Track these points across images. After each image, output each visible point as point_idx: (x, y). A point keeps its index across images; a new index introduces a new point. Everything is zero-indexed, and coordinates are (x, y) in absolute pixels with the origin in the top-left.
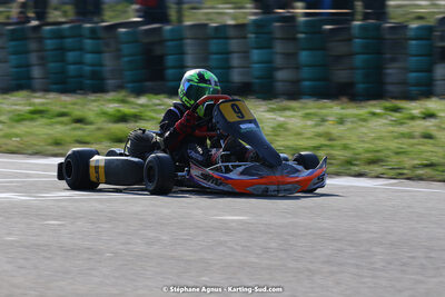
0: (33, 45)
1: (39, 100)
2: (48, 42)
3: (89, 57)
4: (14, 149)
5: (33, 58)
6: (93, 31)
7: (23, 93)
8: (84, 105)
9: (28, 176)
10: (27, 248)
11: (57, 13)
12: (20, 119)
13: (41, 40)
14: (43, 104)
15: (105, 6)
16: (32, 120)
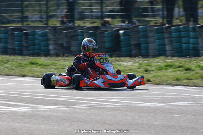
0: (166, 36)
1: (169, 60)
2: (173, 34)
3: (192, 41)
4: (158, 82)
5: (167, 41)
6: (194, 28)
7: (163, 57)
8: (190, 62)
9: (164, 95)
10: (164, 127)
11: (178, 21)
12: (161, 69)
13: (170, 33)
14: (171, 62)
15: (199, 17)
16: (166, 69)
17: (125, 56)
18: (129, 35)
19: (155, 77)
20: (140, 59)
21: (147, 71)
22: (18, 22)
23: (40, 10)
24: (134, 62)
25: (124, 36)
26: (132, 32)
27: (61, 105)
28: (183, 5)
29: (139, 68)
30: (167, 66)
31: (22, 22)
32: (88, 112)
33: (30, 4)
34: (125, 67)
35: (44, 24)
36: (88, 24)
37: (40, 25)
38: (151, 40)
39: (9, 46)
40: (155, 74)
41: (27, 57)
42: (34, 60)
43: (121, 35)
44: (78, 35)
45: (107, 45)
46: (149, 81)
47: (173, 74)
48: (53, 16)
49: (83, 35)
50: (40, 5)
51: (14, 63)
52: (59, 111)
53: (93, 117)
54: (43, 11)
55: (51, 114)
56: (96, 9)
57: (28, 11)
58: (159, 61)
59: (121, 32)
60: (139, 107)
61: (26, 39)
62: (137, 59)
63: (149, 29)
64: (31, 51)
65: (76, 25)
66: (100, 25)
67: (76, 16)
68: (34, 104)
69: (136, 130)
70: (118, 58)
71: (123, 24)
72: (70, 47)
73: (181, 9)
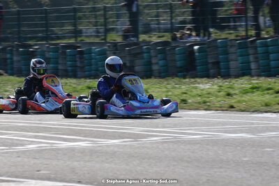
0: (251, 51)
1: (255, 81)
2: (259, 49)
4: (243, 109)
5: (251, 58)
7: (247, 78)
9: (253, 124)
11: (264, 33)
12: (245, 92)
13: (256, 48)
14: (257, 83)
16: (253, 92)
17: (202, 77)
18: (206, 51)
19: (239, 102)
20: (220, 81)
21: (229, 95)
22: (70, 38)
23: (97, 22)
24: (213, 85)
25: (199, 53)
26: (209, 47)
27: (128, 138)
28: (269, 13)
29: (219, 92)
30: (253, 88)
31: (76, 37)
32: (160, 147)
33: (84, 15)
34: (202, 90)
35: (102, 40)
36: (154, 38)
37: (97, 40)
38: (232, 57)
39: (60, 67)
40: (239, 99)
41: (83, 80)
42: (91, 84)
43: (196, 51)
44: (143, 53)
45: (179, 64)
46: (232, 107)
47: (261, 98)
48: (113, 30)
49: (149, 53)
50: (96, 17)
51: (67, 87)
52: (125, 146)
53: (167, 152)
54: (99, 24)
55: (116, 149)
56: (164, 20)
57: (81, 23)
58: (243, 83)
59: (196, 47)
60: (223, 139)
61: (80, 58)
62: (216, 80)
63: (229, 43)
64: (87, 73)
65: (141, 40)
66: (170, 40)
67: (140, 29)
68: (95, 138)
69: (221, 168)
70: (193, 80)
71: (198, 38)
72: (133, 67)
73: (268, 19)
